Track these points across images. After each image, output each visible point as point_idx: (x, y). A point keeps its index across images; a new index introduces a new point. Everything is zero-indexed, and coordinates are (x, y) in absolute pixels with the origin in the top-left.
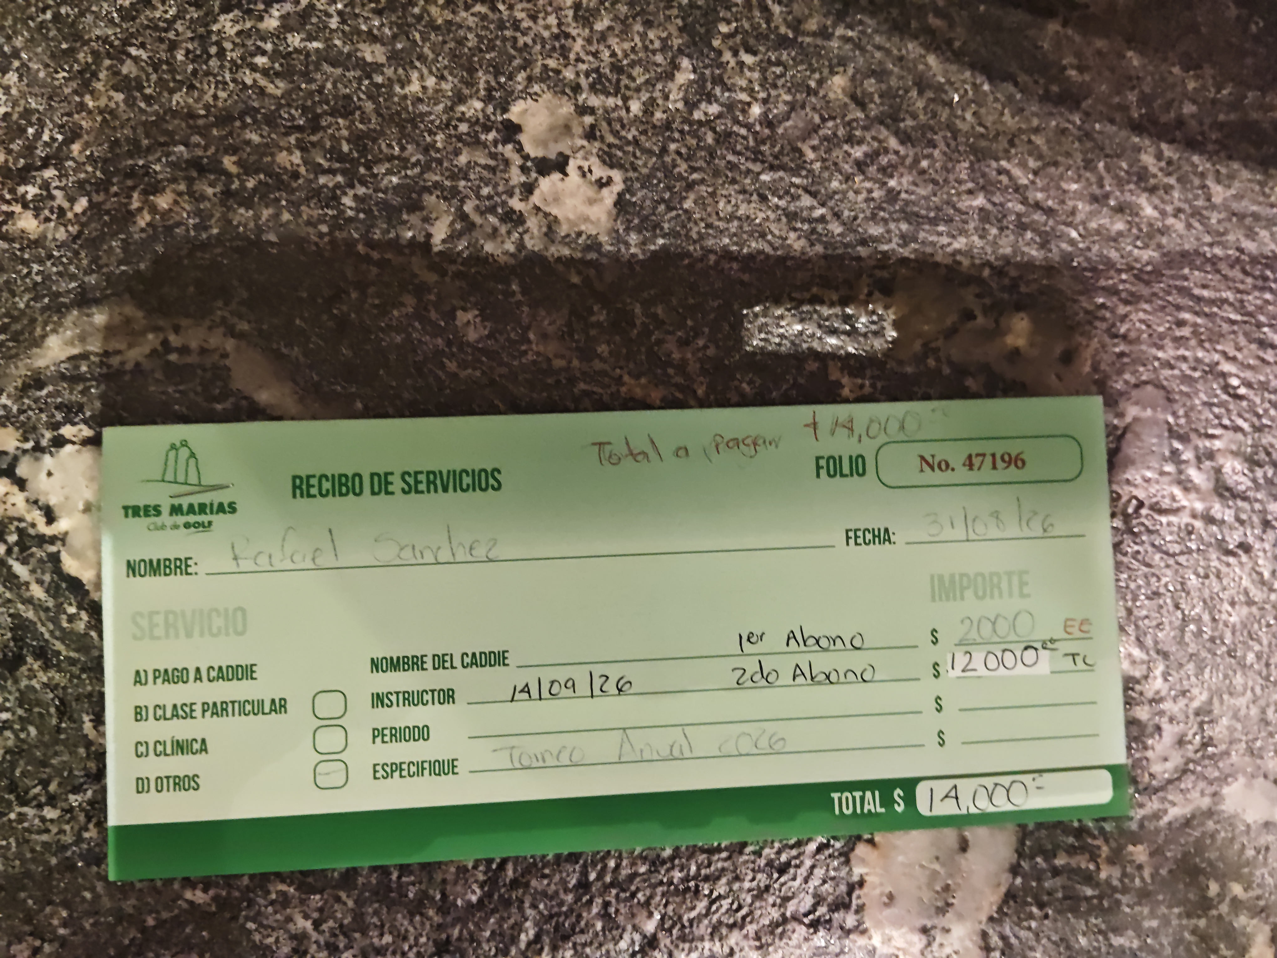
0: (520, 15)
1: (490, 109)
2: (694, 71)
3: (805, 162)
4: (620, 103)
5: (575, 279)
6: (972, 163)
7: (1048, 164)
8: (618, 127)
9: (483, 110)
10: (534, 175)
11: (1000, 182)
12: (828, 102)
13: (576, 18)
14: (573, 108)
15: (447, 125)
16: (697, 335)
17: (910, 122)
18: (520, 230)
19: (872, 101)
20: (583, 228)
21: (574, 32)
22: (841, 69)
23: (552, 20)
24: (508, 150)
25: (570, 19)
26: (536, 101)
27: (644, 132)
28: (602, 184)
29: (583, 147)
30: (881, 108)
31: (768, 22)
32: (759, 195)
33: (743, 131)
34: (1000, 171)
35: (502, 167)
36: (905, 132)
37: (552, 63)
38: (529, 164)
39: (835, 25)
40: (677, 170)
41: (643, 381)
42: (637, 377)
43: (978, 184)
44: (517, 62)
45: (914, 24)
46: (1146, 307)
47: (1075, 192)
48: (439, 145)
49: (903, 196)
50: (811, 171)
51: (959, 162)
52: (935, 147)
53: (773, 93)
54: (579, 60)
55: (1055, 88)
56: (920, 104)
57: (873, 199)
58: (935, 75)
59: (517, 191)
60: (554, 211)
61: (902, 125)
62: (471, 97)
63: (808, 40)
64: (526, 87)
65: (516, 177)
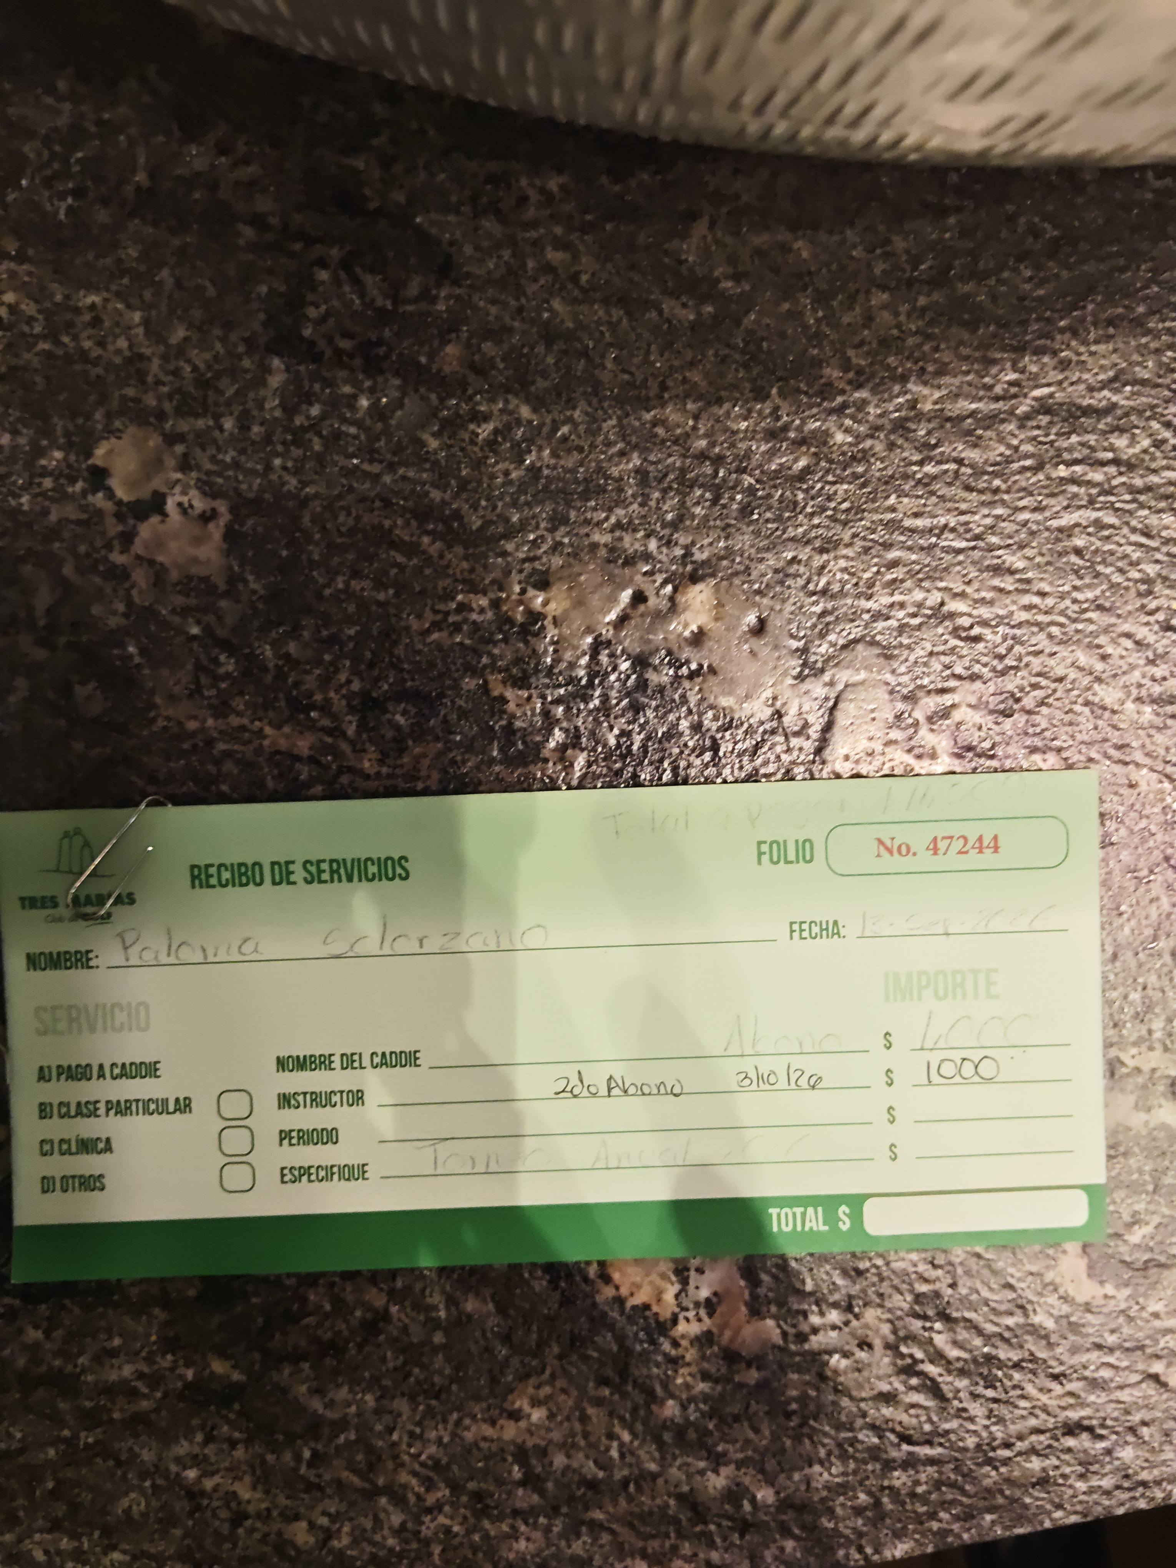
0: (87, 344)
1: (72, 458)
2: (287, 370)
3: (428, 452)
4: (211, 423)
5: (195, 630)
6: (619, 419)
7: (709, 404)
8: (214, 452)
9: (65, 459)
10: (131, 522)
11: (656, 435)
12: (444, 377)
13: (147, 333)
14: (160, 439)
15: (31, 484)
16: (337, 671)
17: (541, 384)
18: (127, 585)
19: (494, 367)
20: (194, 570)
21: (147, 351)
22: (454, 335)
23: (122, 343)
24: (98, 499)
25: (141, 337)
26: (119, 438)
27: (242, 452)
28: (207, 518)
29: (178, 481)
30: (506, 373)
31: (362, 296)
32: (382, 500)
33: (353, 430)
34: (655, 423)
35: (95, 520)
36: (537, 398)
37: (130, 392)
38: (124, 509)
39: (439, 286)
40: (285, 488)
41: (287, 729)
42: (278, 727)
43: (628, 443)
44: (93, 398)
45: (531, 264)
46: (849, 552)
47: (746, 430)
48: (26, 508)
49: (546, 472)
50: (436, 463)
51: (605, 421)
52: (574, 408)
53: (380, 379)
54: (158, 382)
55: (709, 309)
56: (551, 360)
57: (511, 483)
58: (563, 321)
59: (116, 543)
60: (160, 558)
61: (533, 389)
62: (50, 447)
63: (410, 308)
64: (107, 425)
65: (113, 528)
